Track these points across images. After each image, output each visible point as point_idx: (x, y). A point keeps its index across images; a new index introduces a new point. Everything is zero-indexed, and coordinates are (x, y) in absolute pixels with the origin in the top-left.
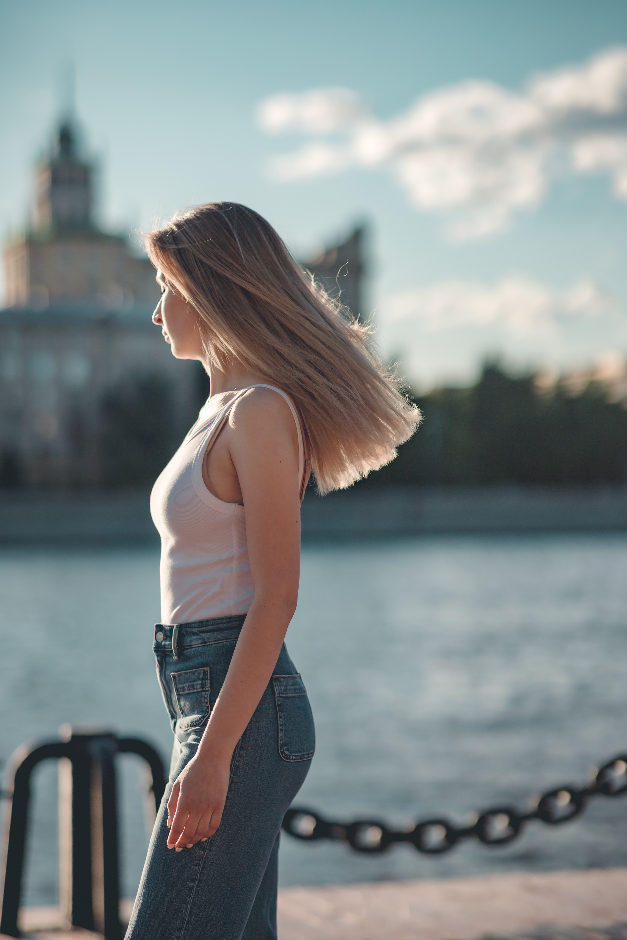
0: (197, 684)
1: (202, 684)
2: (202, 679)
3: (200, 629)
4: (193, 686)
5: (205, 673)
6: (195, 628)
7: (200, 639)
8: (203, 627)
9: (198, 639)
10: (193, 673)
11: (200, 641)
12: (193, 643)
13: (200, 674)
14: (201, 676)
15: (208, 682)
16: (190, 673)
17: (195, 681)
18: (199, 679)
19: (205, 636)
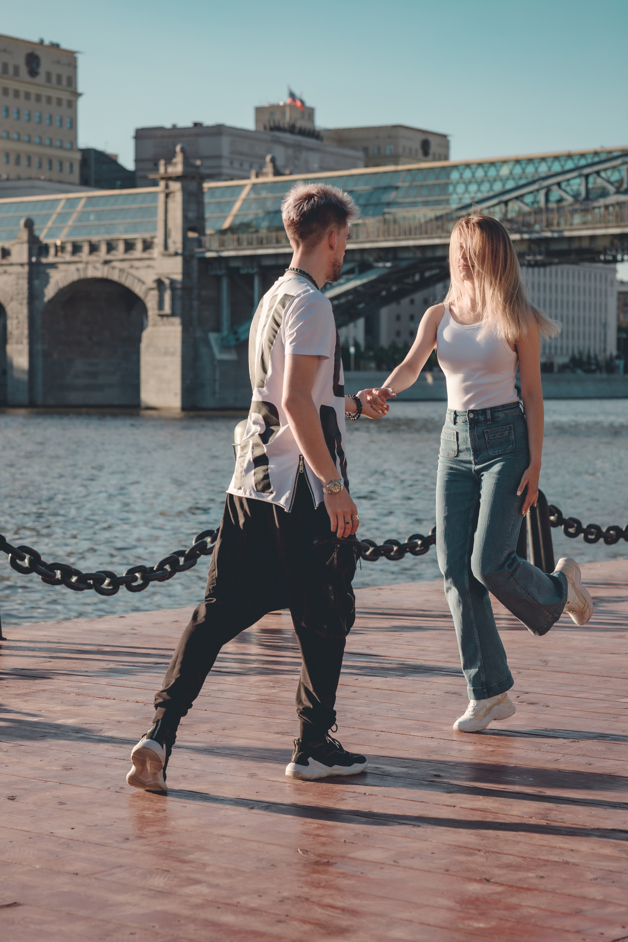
0: (506, 433)
1: (509, 432)
2: (509, 430)
3: (503, 409)
4: (503, 434)
5: (510, 427)
6: (499, 408)
7: (504, 413)
8: (504, 407)
9: (502, 413)
10: (503, 428)
11: (504, 414)
12: (499, 415)
13: (507, 428)
14: (508, 429)
15: (512, 431)
16: (500, 428)
17: (504, 432)
18: (507, 430)
19: (507, 412)
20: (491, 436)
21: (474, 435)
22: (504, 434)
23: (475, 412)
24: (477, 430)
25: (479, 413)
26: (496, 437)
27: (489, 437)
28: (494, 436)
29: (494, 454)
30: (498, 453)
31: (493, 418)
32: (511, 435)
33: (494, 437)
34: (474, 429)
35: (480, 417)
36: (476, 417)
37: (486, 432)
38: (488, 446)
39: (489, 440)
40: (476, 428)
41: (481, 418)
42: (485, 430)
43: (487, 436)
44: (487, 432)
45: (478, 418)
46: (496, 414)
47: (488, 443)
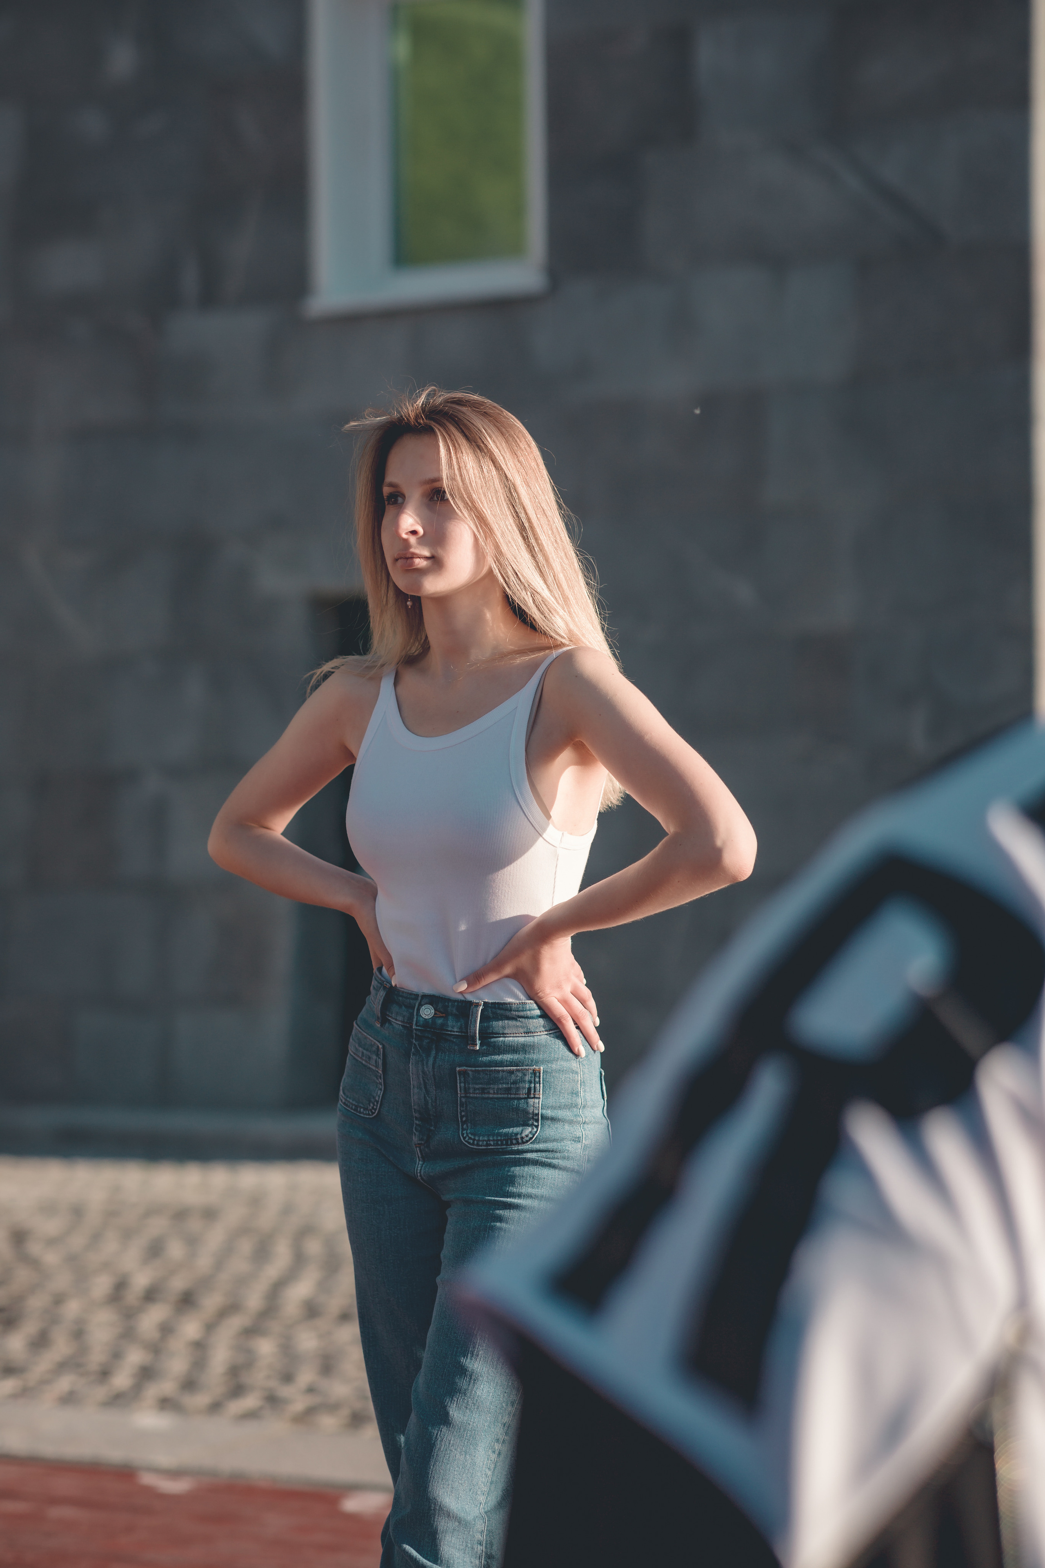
20: (475, 1089)
21: (424, 1072)
22: (514, 1091)
23: (440, 1005)
24: (435, 1058)
25: (450, 1009)
26: (489, 1093)
27: (466, 1090)
28: (483, 1090)
29: (473, 1144)
30: (487, 1145)
31: (486, 1035)
32: (534, 1098)
33: (483, 1093)
34: (428, 1055)
35: (450, 1022)
36: (439, 1021)
37: (459, 1072)
38: (462, 1117)
39: (466, 1097)
40: (433, 1052)
41: (453, 1027)
42: (460, 1066)
43: (462, 1085)
44: (464, 1073)
45: (443, 1025)
46: (498, 1025)
47: (462, 1105)
